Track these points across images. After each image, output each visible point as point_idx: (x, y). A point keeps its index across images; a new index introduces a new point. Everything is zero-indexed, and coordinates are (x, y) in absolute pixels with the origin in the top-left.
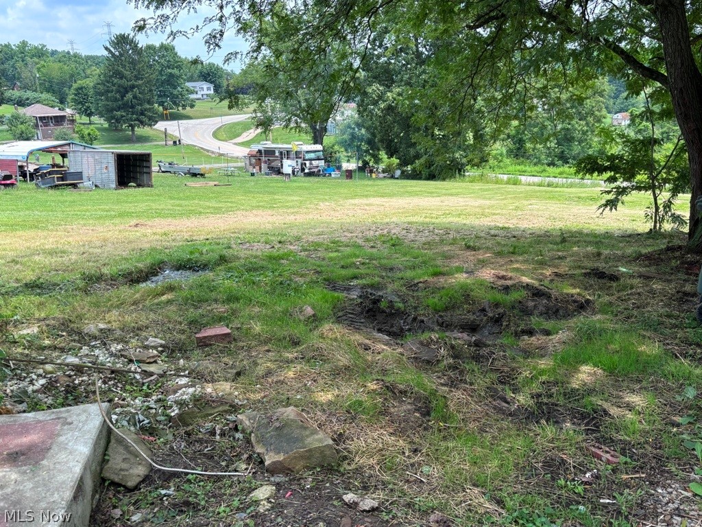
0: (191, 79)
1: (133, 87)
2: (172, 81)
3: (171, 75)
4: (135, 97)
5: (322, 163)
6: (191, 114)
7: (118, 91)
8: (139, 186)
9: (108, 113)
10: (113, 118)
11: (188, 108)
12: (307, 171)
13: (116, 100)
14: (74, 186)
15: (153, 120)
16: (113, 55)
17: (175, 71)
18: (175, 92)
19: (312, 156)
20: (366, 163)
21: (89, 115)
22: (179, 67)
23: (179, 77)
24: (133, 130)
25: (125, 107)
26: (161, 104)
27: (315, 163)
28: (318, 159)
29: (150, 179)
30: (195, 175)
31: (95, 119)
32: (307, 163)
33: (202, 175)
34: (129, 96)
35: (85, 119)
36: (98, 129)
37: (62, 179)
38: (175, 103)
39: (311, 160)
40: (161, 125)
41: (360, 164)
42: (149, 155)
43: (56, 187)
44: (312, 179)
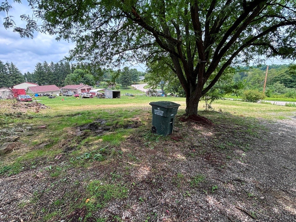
0: (140, 76)
1: (127, 78)
2: (136, 76)
3: (136, 75)
4: (127, 80)
5: (162, 93)
6: (139, 83)
7: (124, 79)
8: (118, 98)
9: (122, 83)
10: (123, 84)
11: (139, 82)
12: (158, 95)
13: (124, 80)
14: (104, 98)
15: (131, 85)
16: (124, 71)
17: (137, 74)
18: (136, 79)
19: (159, 92)
20: (172, 94)
21: (119, 84)
22: (137, 73)
23: (137, 75)
24: (127, 86)
25: (125, 82)
26: (133, 81)
27: (160, 93)
28: (161, 93)
29: (120, 97)
30: (132, 96)
31: (120, 84)
32: (158, 93)
33: (134, 96)
34: (126, 79)
35: (118, 84)
36: (120, 86)
37: (102, 96)
38: (136, 81)
39: (159, 93)
41: (171, 94)
43: (100, 98)
44: (159, 97)
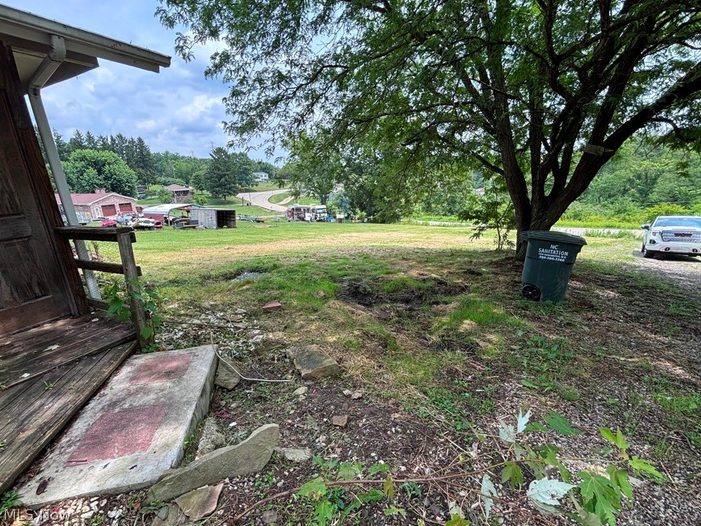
0: (256, 171)
1: (225, 175)
2: (246, 172)
3: (246, 169)
4: (226, 180)
5: (326, 215)
6: (256, 190)
7: (217, 177)
8: (229, 227)
10: (214, 191)
11: (255, 186)
12: (318, 219)
14: (194, 227)
15: (236, 193)
16: (214, 158)
17: (248, 167)
18: (248, 178)
19: (321, 211)
20: (349, 215)
21: (202, 190)
22: (250, 165)
23: (250, 170)
24: (225, 198)
26: (240, 184)
27: (322, 215)
28: (324, 213)
29: (235, 224)
30: (259, 222)
31: (205, 192)
33: (263, 222)
35: (199, 192)
37: (187, 224)
38: (247, 183)
39: (320, 213)
40: (240, 195)
41: (346, 215)
42: (234, 211)
43: (184, 228)
44: (320, 223)
